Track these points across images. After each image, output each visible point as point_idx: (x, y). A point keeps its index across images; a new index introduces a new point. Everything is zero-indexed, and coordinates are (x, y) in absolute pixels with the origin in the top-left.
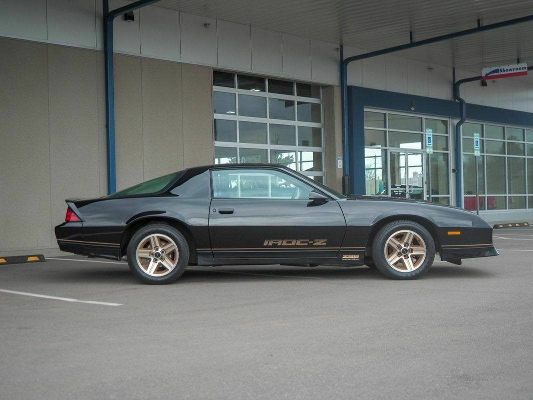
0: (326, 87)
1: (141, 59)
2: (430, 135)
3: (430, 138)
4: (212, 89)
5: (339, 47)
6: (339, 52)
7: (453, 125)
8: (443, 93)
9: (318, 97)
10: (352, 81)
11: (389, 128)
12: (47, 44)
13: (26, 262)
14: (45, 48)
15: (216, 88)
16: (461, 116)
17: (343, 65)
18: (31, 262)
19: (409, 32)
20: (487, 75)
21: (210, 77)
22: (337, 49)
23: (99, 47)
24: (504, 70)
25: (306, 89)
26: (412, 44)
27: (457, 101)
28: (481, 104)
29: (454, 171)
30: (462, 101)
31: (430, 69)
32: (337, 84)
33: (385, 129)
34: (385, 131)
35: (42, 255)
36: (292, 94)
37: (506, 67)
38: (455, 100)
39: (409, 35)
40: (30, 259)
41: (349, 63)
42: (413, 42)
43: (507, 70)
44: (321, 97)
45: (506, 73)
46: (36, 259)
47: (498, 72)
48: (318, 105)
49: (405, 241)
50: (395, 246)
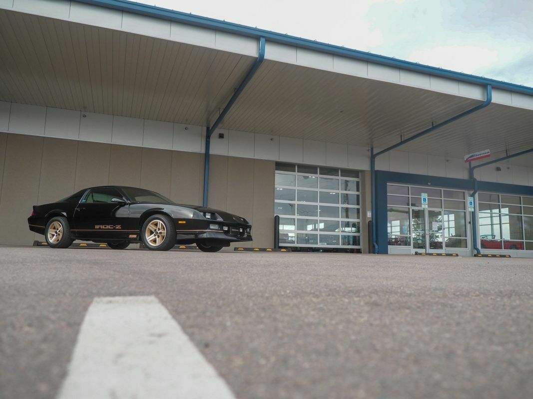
0: (362, 171)
1: (228, 157)
3: (425, 199)
4: (274, 172)
5: (370, 149)
6: (370, 151)
8: (463, 175)
9: (358, 177)
11: (411, 195)
16: (474, 189)
17: (373, 158)
21: (274, 166)
22: (368, 150)
23: (203, 151)
27: (472, 180)
29: (470, 223)
30: (475, 180)
32: (368, 170)
34: (409, 197)
36: (338, 176)
38: (470, 179)
41: (376, 157)
44: (360, 177)
45: (478, 157)
48: (359, 182)
49: (158, 227)
50: (153, 230)
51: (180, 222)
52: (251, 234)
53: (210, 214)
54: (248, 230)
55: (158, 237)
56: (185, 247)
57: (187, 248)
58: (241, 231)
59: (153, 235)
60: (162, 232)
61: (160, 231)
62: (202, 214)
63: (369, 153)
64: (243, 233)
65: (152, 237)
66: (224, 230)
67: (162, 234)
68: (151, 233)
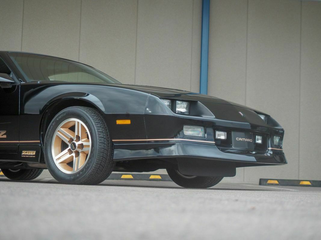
49: (76, 134)
50: (66, 140)
51: (119, 122)
52: (284, 150)
53: (185, 105)
54: (276, 140)
55: (77, 154)
56: (131, 177)
57: (135, 178)
58: (260, 142)
59: (66, 151)
60: (85, 144)
61: (80, 142)
62: (166, 103)
64: (262, 148)
65: (65, 155)
66: (216, 140)
67: (85, 149)
68: (64, 146)
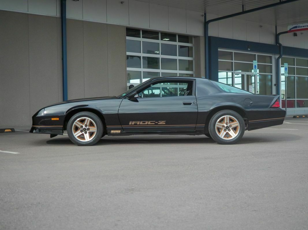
0: (196, 37)
1: (83, 22)
2: (256, 64)
3: (256, 66)
4: (126, 38)
5: (204, 14)
6: (204, 17)
7: (275, 58)
8: (270, 40)
9: (192, 43)
10: (211, 33)
11: (234, 60)
12: (28, 14)
13: (4, 132)
14: (27, 16)
15: (128, 38)
16: (280, 53)
17: (206, 24)
18: (7, 132)
19: (242, 5)
20: (290, 29)
21: (124, 32)
22: (202, 15)
23: (58, 15)
24: (300, 27)
25: (184, 38)
26: (244, 12)
27: (278, 45)
28: (293, 47)
29: (275, 85)
30: (280, 45)
31: (261, 26)
32: (202, 35)
33: (232, 61)
35: (14, 129)
36: (175, 41)
37: (301, 25)
38: (276, 44)
39: (242, 7)
40: (6, 131)
41: (209, 24)
42: (244, 11)
43: (302, 27)
45: (301, 28)
46: (10, 130)
47: (297, 28)
48: (192, 47)
63: (203, 19)
